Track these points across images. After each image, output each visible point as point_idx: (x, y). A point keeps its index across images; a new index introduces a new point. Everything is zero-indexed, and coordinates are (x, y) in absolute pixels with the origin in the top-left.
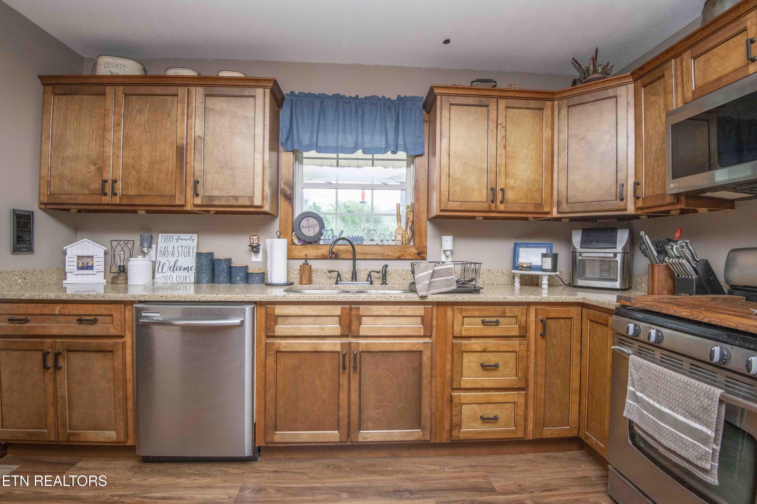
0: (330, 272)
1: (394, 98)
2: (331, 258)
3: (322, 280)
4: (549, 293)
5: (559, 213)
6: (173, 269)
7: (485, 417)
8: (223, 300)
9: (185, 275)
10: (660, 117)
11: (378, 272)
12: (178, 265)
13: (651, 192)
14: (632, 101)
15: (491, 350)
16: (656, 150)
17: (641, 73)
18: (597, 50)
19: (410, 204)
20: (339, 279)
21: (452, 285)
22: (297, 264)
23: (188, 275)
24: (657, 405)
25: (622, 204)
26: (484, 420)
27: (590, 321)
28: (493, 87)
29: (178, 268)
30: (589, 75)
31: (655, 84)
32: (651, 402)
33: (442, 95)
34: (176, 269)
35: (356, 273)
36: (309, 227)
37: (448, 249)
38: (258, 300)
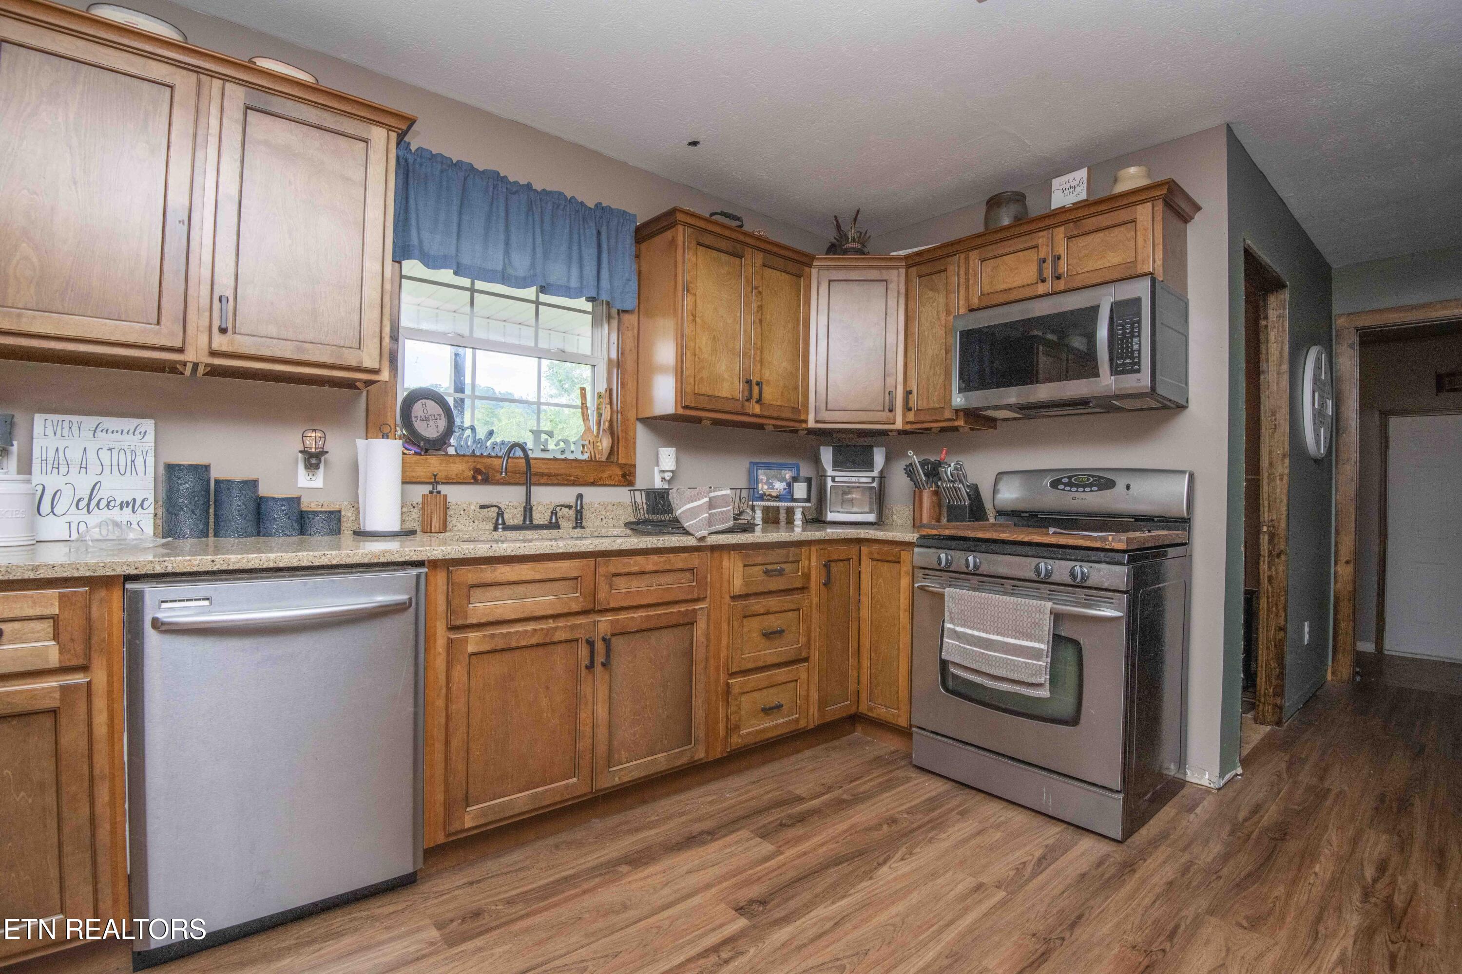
0: (483, 507)
1: (591, 205)
2: (475, 481)
3: (458, 524)
4: (804, 530)
5: (817, 422)
6: (88, 505)
7: (767, 707)
8: (366, 561)
9: (127, 518)
10: (939, 318)
11: (570, 507)
12: (103, 493)
13: (925, 404)
14: (903, 291)
15: (774, 610)
16: (933, 356)
17: (917, 259)
18: (858, 211)
19: (603, 391)
20: (500, 522)
21: (728, 521)
22: (420, 492)
23: (134, 519)
24: (984, 635)
25: (891, 415)
26: (767, 711)
27: (873, 560)
28: (738, 226)
29: (103, 504)
30: (847, 242)
31: (934, 277)
32: (976, 633)
33: (685, 224)
34: (98, 505)
35: (531, 509)
36: (427, 419)
37: (667, 469)
38: (440, 557)
